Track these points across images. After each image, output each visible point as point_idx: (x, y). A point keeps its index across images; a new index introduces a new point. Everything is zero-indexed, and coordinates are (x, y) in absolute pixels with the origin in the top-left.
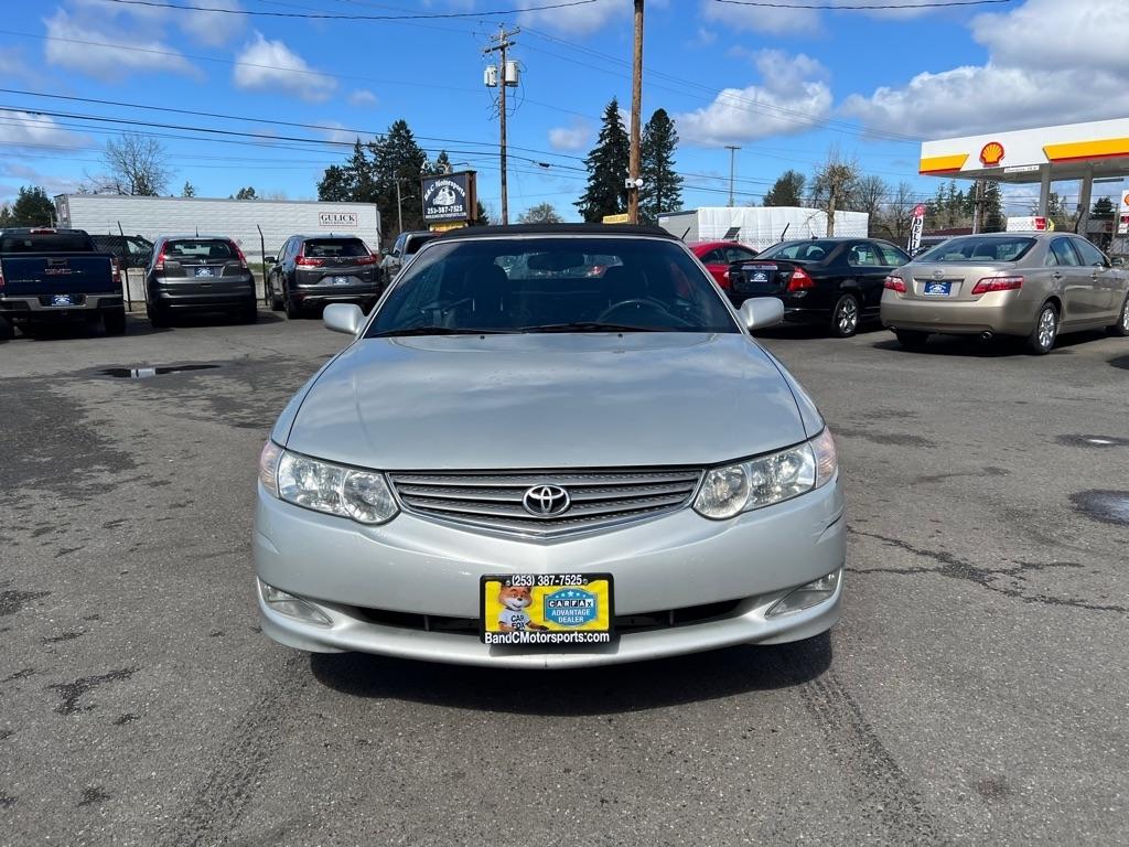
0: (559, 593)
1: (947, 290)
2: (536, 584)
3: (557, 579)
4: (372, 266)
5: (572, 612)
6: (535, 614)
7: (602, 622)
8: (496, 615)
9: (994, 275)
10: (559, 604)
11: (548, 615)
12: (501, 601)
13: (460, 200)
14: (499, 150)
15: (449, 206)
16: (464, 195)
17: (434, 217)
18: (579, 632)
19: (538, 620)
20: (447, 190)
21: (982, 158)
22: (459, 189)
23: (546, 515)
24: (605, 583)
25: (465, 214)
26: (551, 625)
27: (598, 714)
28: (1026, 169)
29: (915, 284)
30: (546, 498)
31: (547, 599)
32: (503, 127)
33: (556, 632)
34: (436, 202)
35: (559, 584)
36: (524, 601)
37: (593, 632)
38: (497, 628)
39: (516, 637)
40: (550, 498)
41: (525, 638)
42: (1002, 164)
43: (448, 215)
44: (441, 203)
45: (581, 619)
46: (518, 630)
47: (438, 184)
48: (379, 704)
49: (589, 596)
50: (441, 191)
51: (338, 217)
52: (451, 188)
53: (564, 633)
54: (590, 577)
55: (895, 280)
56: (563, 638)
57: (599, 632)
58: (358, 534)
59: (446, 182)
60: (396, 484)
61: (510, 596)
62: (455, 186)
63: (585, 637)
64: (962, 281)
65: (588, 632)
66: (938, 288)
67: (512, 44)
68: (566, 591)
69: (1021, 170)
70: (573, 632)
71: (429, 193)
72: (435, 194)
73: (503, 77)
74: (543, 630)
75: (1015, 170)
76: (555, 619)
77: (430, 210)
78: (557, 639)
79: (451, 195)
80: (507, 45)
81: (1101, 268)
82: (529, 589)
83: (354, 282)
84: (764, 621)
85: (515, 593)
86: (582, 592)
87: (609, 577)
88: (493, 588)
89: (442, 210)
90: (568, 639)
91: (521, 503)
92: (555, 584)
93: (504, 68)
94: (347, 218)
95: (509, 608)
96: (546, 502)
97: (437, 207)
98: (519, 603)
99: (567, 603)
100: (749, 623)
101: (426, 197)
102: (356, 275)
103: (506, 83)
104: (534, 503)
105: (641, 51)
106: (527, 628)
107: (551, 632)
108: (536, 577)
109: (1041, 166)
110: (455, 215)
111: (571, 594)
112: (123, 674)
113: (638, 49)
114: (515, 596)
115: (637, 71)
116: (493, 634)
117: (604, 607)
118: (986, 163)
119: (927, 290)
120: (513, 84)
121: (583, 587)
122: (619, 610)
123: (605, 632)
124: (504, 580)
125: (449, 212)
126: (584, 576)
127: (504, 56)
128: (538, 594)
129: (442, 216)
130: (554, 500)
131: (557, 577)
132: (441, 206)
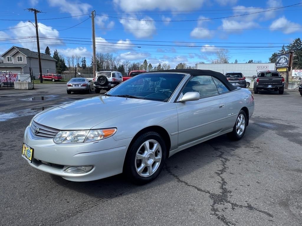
15: (283, 63)
16: (288, 60)
17: (279, 66)
19: (26, 154)
20: (283, 58)
22: (287, 58)
25: (287, 65)
44: (281, 62)
47: (281, 57)
51: (263, 67)
52: (284, 58)
54: (31, 148)
59: (283, 56)
62: (286, 57)
68: (29, 150)
71: (278, 59)
79: (284, 60)
82: (26, 147)
84: (63, 172)
89: (281, 64)
94: (265, 67)
97: (280, 63)
101: (277, 61)
107: (27, 158)
110: (285, 66)
117: (31, 155)
125: (283, 65)
128: (26, 149)
129: (281, 66)
130: (37, 131)
131: (28, 146)
132: (281, 63)
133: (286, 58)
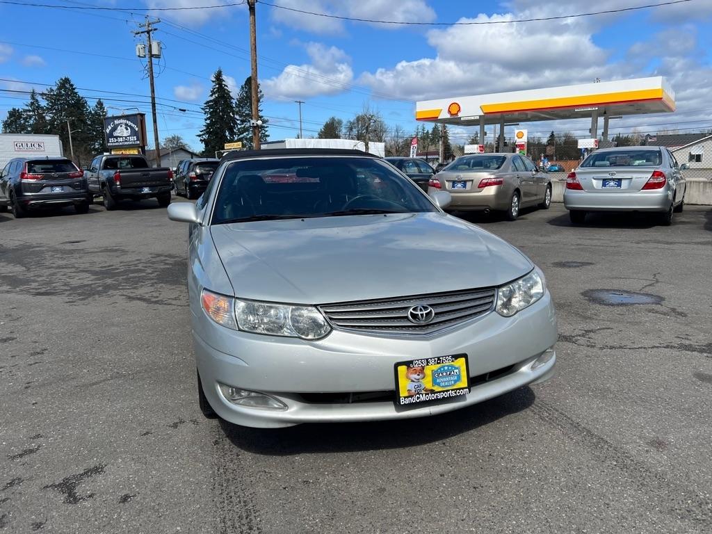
0: (440, 369)
1: (465, 186)
2: (427, 365)
3: (439, 360)
4: (81, 178)
5: (447, 379)
6: (427, 383)
7: (464, 383)
8: (405, 386)
9: (489, 177)
10: (441, 375)
11: (435, 382)
12: (408, 377)
13: (134, 133)
14: (150, 100)
15: (126, 137)
16: (137, 129)
17: (114, 144)
18: (452, 390)
19: (429, 386)
20: (124, 126)
21: (449, 112)
22: (133, 125)
23: (423, 323)
24: (463, 360)
25: (139, 142)
26: (436, 388)
27: (437, 440)
28: (473, 118)
29: (447, 184)
30: (422, 313)
31: (434, 373)
32: (152, 85)
33: (440, 392)
34: (115, 134)
35: (440, 363)
36: (421, 376)
37: (460, 389)
38: (406, 394)
39: (418, 398)
40: (424, 312)
41: (423, 398)
42: (460, 115)
43: (126, 143)
44: (119, 135)
45: (453, 382)
46: (418, 394)
48: (297, 458)
49: (457, 368)
50: (119, 127)
51: (29, 145)
52: (126, 125)
53: (443, 392)
54: (456, 357)
55: (435, 181)
56: (444, 395)
57: (463, 389)
58: (308, 346)
59: (123, 121)
60: (325, 312)
61: (412, 373)
62: (129, 123)
63: (455, 393)
64: (472, 181)
65: (457, 389)
66: (459, 185)
67: (155, 30)
68: (443, 367)
69: (469, 118)
70: (449, 391)
71: (110, 128)
72: (114, 129)
73: (150, 51)
74: (433, 392)
75: (467, 118)
76: (438, 384)
77: (111, 140)
78: (440, 396)
79: (127, 129)
80: (151, 30)
81: (534, 173)
82: (423, 368)
83: (68, 190)
84: (531, 372)
85: (415, 372)
86: (452, 366)
87: (465, 356)
88: (402, 369)
89: (121, 139)
90: (446, 395)
91: (407, 317)
92: (438, 363)
93: (150, 46)
94: (36, 146)
95: (412, 381)
96: (422, 315)
97: (117, 137)
98: (418, 377)
99: (444, 374)
100: (522, 374)
101: (108, 131)
102: (70, 185)
103: (152, 56)
104: (414, 316)
105: (255, 40)
106: (423, 392)
107: (437, 392)
108: (427, 360)
109: (480, 116)
110: (131, 143)
111: (446, 368)
112: (97, 470)
113: (253, 38)
114: (416, 373)
115: (254, 52)
116: (405, 397)
117: (464, 374)
118: (452, 115)
119: (453, 187)
120: (158, 56)
121: (453, 363)
122: (472, 375)
123: (466, 388)
124: (408, 364)
125: (126, 141)
126: (453, 356)
127: (149, 37)
128: (428, 371)
129: (121, 144)
130: (426, 314)
131: (439, 359)
132: (120, 137)
133: (130, 127)
